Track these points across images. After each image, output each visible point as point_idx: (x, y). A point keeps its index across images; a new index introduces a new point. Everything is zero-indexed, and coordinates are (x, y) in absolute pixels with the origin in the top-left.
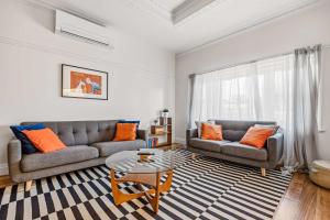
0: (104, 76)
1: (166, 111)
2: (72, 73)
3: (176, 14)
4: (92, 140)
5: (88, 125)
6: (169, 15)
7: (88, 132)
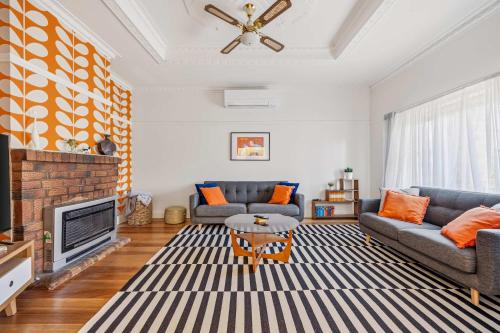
0: (266, 137)
1: (348, 170)
2: (239, 139)
3: (336, 46)
4: (251, 199)
5: (249, 185)
6: (328, 51)
7: (248, 192)
